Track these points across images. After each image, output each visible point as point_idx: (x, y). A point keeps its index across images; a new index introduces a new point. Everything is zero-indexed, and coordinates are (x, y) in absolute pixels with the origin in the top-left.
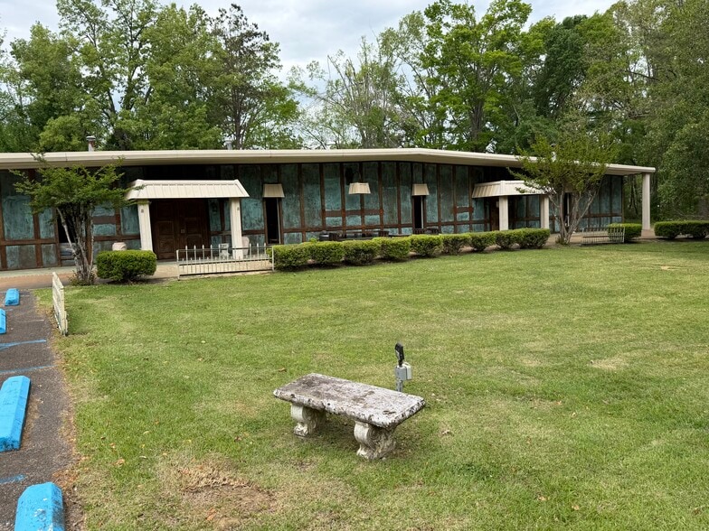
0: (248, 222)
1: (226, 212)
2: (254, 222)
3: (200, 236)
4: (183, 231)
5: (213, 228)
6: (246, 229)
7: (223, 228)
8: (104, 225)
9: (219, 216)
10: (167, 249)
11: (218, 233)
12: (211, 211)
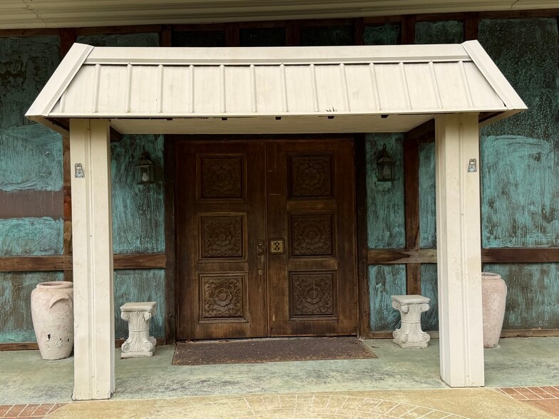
0: (502, 218)
1: (424, 183)
2: (524, 219)
3: (332, 262)
4: (278, 246)
5: (377, 237)
6: (495, 244)
7: (412, 241)
8: (26, 221)
9: (398, 197)
10: (222, 307)
11: (393, 256)
12: (372, 180)
